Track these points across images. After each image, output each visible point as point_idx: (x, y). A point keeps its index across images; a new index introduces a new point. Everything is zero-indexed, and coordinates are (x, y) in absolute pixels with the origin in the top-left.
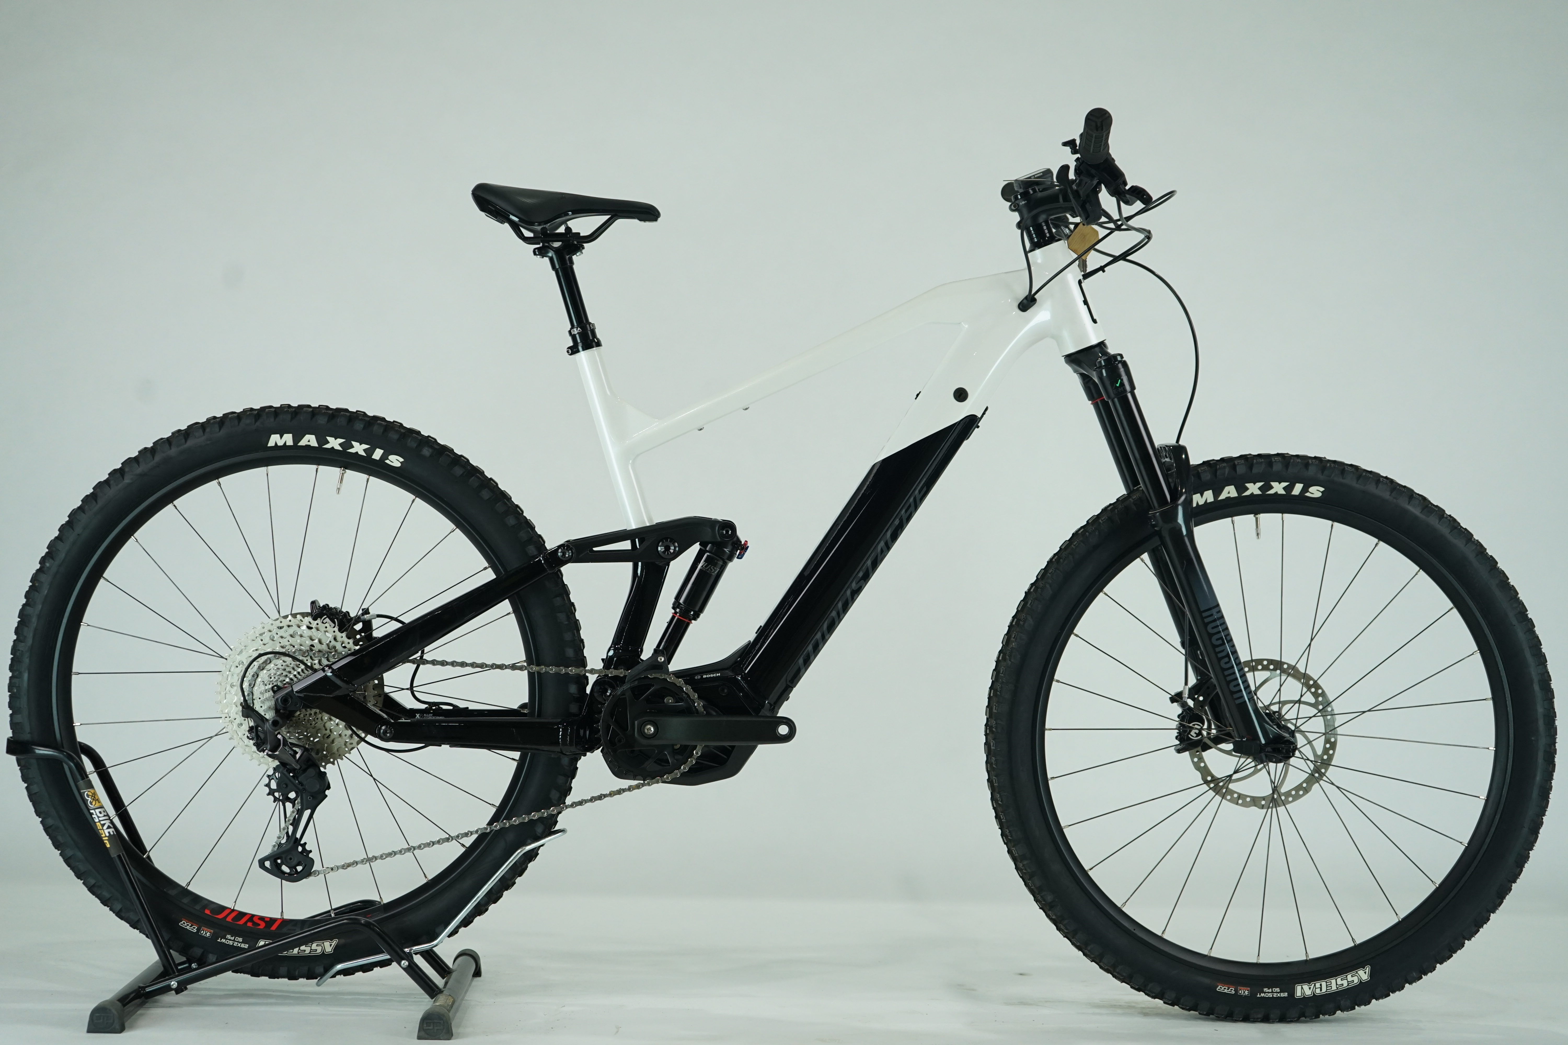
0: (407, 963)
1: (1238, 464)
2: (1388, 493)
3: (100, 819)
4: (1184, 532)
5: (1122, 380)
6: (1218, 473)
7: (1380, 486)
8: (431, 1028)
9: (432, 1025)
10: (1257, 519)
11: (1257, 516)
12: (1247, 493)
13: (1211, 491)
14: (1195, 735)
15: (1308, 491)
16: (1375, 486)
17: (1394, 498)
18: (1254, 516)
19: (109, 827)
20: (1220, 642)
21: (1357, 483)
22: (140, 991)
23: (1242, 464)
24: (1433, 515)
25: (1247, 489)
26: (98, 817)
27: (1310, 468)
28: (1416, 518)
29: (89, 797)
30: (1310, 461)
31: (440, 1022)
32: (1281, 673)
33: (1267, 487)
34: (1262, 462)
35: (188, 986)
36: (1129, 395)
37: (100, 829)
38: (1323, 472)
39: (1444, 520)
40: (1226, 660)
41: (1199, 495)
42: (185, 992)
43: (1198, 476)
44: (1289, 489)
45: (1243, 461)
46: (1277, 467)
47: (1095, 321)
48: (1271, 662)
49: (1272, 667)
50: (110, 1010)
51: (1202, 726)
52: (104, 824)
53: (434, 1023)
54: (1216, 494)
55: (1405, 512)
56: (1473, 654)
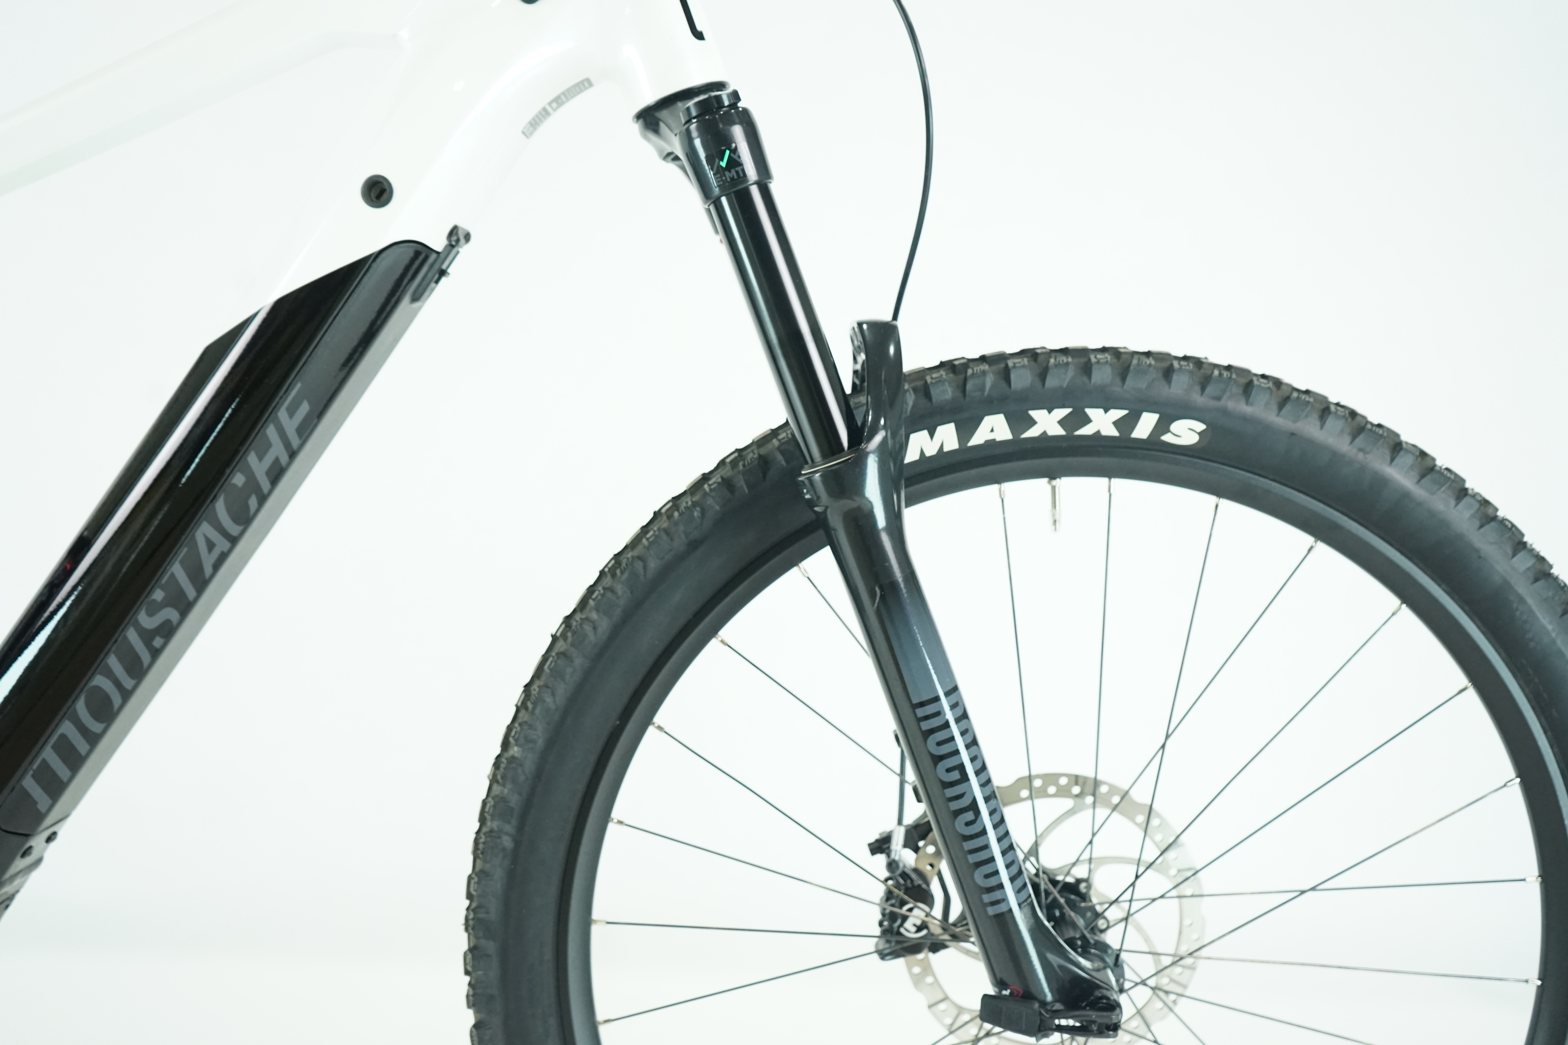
1: (1014, 367)
2: (1348, 439)
4: (881, 521)
5: (734, 151)
6: (969, 386)
7: (1330, 421)
10: (1054, 488)
11: (1054, 482)
12: (1033, 432)
13: (952, 426)
14: (914, 929)
15: (1168, 431)
16: (1318, 423)
17: (1360, 450)
18: (1049, 482)
20: (955, 775)
21: (1278, 415)
23: (1023, 366)
24: (1443, 489)
25: (1033, 422)
27: (1175, 377)
28: (1406, 495)
30: (1176, 364)
32: (1094, 802)
33: (1079, 419)
34: (1067, 364)
36: (755, 192)
38: (1203, 389)
39: (1466, 500)
40: (970, 816)
41: (925, 433)
43: (925, 391)
44: (1126, 424)
45: (1026, 361)
46: (1102, 375)
47: (699, 36)
48: (1076, 779)
49: (1076, 790)
51: (927, 909)
54: (966, 429)
55: (1380, 482)
56: (1505, 785)
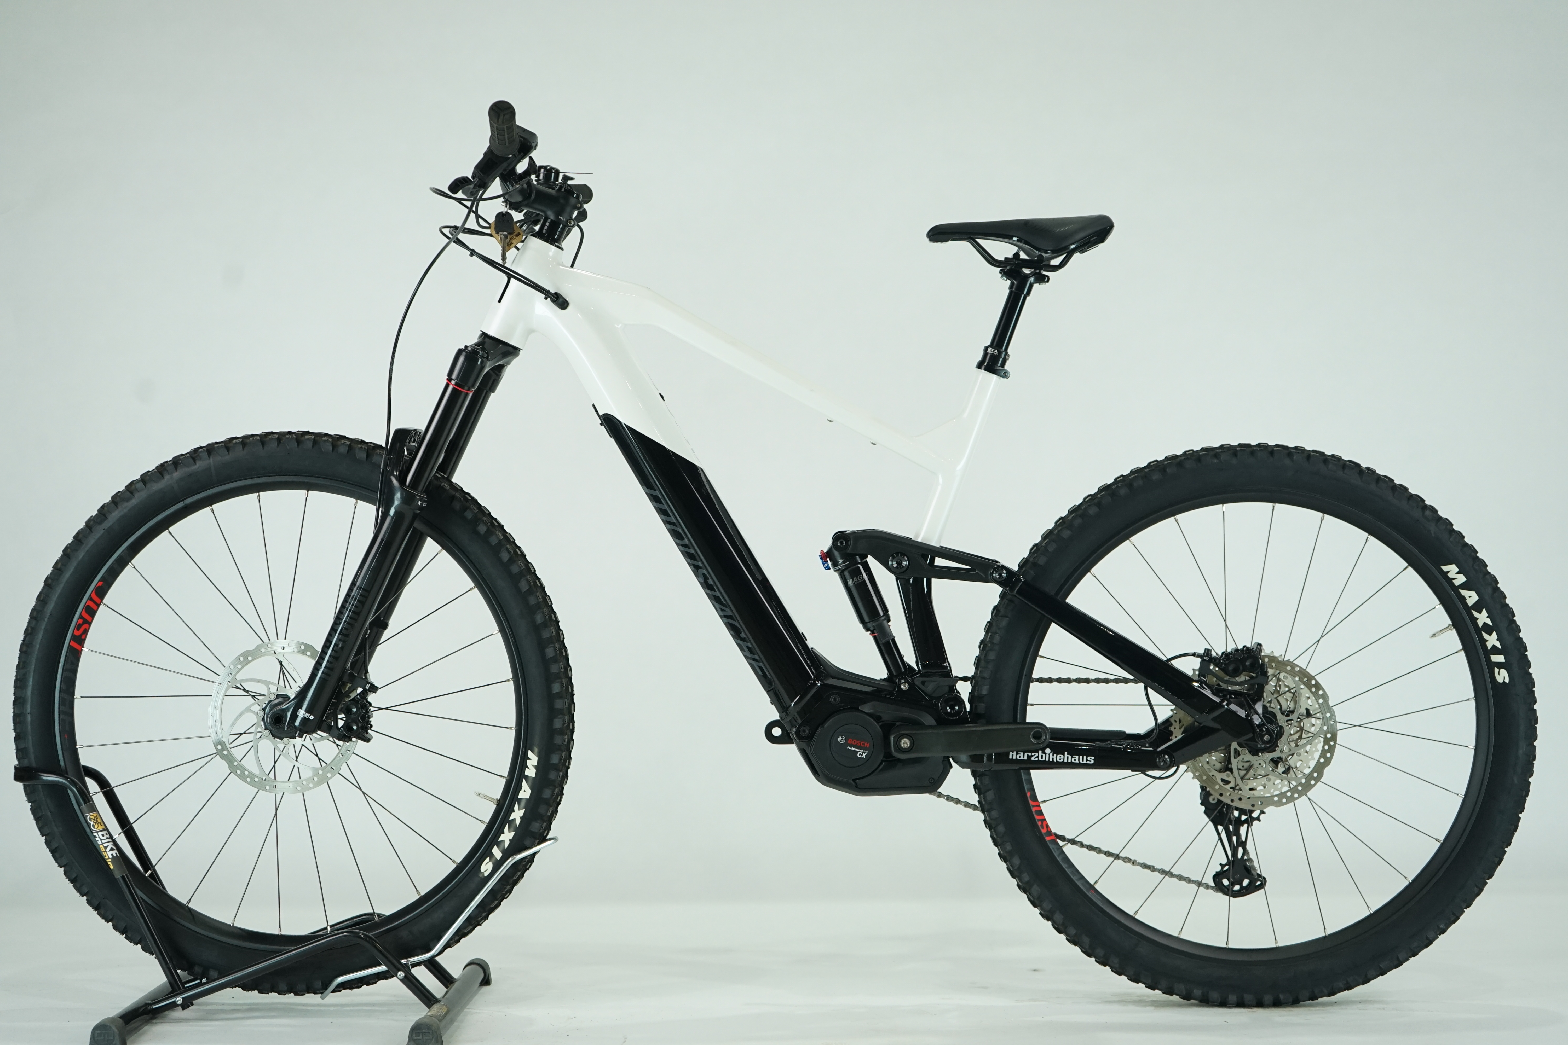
0: (403, 974)
3: (103, 841)
8: (420, 1038)
9: (421, 1035)
19: (112, 849)
22: (147, 1008)
26: (101, 840)
29: (91, 821)
31: (429, 1031)
35: (194, 1002)
37: (104, 852)
42: (191, 1008)
50: (110, 1027)
52: (107, 846)
53: (423, 1033)
